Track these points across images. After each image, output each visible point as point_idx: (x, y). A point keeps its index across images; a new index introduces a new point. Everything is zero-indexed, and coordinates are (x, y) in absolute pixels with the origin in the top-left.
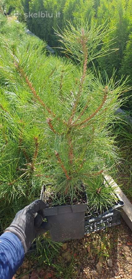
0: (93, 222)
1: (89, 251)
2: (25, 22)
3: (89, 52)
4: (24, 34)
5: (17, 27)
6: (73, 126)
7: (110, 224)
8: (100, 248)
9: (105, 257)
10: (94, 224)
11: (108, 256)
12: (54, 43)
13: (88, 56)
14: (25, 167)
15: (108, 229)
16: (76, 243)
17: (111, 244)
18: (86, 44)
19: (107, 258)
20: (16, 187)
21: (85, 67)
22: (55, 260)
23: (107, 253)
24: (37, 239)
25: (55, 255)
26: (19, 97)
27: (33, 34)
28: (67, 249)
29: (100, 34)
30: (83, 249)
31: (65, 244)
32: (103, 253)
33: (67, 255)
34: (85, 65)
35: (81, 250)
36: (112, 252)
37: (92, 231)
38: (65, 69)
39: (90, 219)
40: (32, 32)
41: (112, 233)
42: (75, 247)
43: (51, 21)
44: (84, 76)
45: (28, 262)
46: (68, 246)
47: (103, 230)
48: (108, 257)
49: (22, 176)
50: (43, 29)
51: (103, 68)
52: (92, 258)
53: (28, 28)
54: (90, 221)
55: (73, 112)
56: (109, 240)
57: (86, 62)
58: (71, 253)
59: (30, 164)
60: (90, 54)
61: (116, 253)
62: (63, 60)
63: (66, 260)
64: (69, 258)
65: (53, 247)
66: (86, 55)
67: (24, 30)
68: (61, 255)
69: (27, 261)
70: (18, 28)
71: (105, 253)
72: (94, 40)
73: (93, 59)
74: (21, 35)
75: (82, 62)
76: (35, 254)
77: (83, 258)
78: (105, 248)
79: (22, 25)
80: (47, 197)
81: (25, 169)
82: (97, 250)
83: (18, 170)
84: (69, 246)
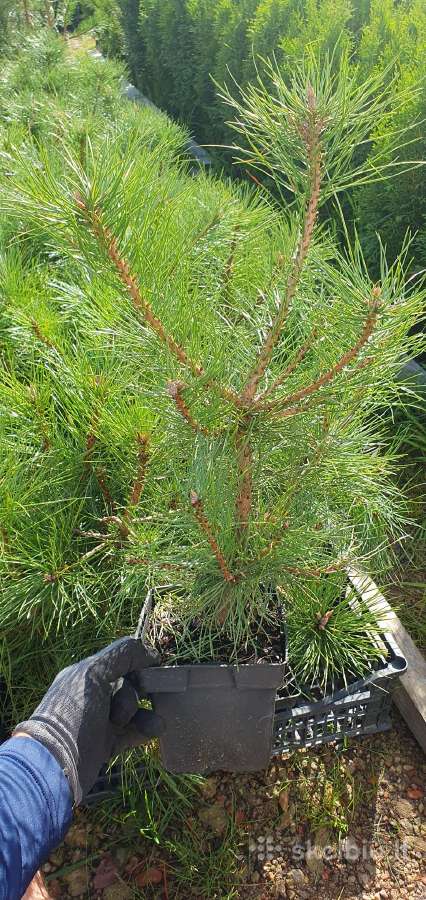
0: (304, 718)
1: (285, 808)
2: (123, 57)
3: (327, 167)
4: (118, 97)
5: (98, 76)
6: (259, 408)
7: (359, 726)
8: (321, 802)
9: (335, 830)
10: (306, 723)
11: (344, 826)
12: (212, 133)
13: (325, 178)
14: (102, 528)
15: (350, 741)
16: (245, 780)
17: (355, 789)
18: (321, 137)
19: (340, 833)
20: (70, 590)
21: (313, 216)
22: (173, 829)
23: (342, 817)
24: (125, 757)
25: (175, 814)
26: (94, 303)
27: (145, 99)
28: (214, 797)
29: (369, 106)
30: (265, 800)
31: (210, 782)
32: (330, 818)
33: (215, 816)
34: (312, 207)
35: (259, 801)
36: (357, 814)
37: (300, 747)
38: (246, 221)
39: (296, 706)
40: (145, 93)
41: (363, 757)
42: (241, 791)
43: (208, 60)
44: (305, 244)
45: (89, 828)
46: (219, 787)
47: (335, 745)
48: (343, 832)
49: (88, 554)
50: (180, 85)
51: (365, 224)
52: (293, 831)
53: (133, 79)
54: (294, 715)
55: (263, 363)
56: (350, 777)
57: (318, 197)
58: (226, 808)
59: (118, 520)
60: (332, 172)
61: (371, 820)
62: (239, 190)
63: (211, 831)
64: (219, 824)
65: (173, 785)
66: (317, 176)
67: (119, 86)
68: (195, 814)
69: (85, 824)
70: (102, 77)
71: (337, 818)
72: (345, 125)
73: (339, 189)
74: (108, 101)
75: (302, 199)
76: (114, 805)
77: (266, 829)
78: (338, 803)
79: (115, 69)
80: (159, 629)
81: (99, 534)
82: (310, 808)
83: (77, 534)
84: (222, 788)
